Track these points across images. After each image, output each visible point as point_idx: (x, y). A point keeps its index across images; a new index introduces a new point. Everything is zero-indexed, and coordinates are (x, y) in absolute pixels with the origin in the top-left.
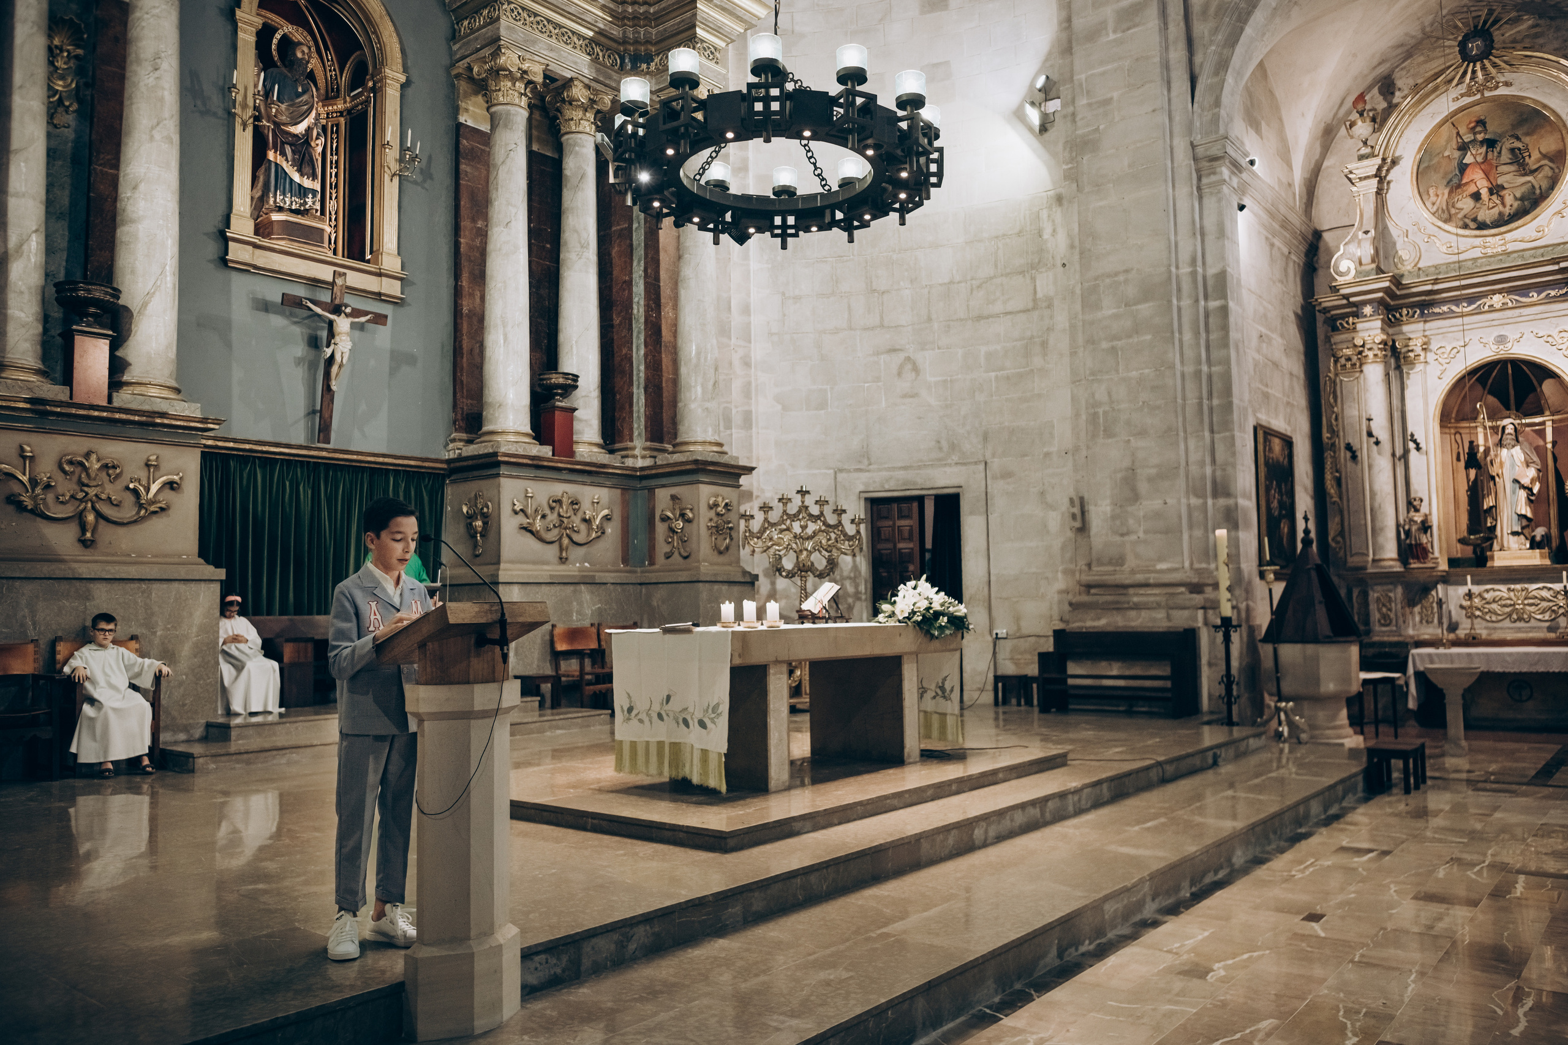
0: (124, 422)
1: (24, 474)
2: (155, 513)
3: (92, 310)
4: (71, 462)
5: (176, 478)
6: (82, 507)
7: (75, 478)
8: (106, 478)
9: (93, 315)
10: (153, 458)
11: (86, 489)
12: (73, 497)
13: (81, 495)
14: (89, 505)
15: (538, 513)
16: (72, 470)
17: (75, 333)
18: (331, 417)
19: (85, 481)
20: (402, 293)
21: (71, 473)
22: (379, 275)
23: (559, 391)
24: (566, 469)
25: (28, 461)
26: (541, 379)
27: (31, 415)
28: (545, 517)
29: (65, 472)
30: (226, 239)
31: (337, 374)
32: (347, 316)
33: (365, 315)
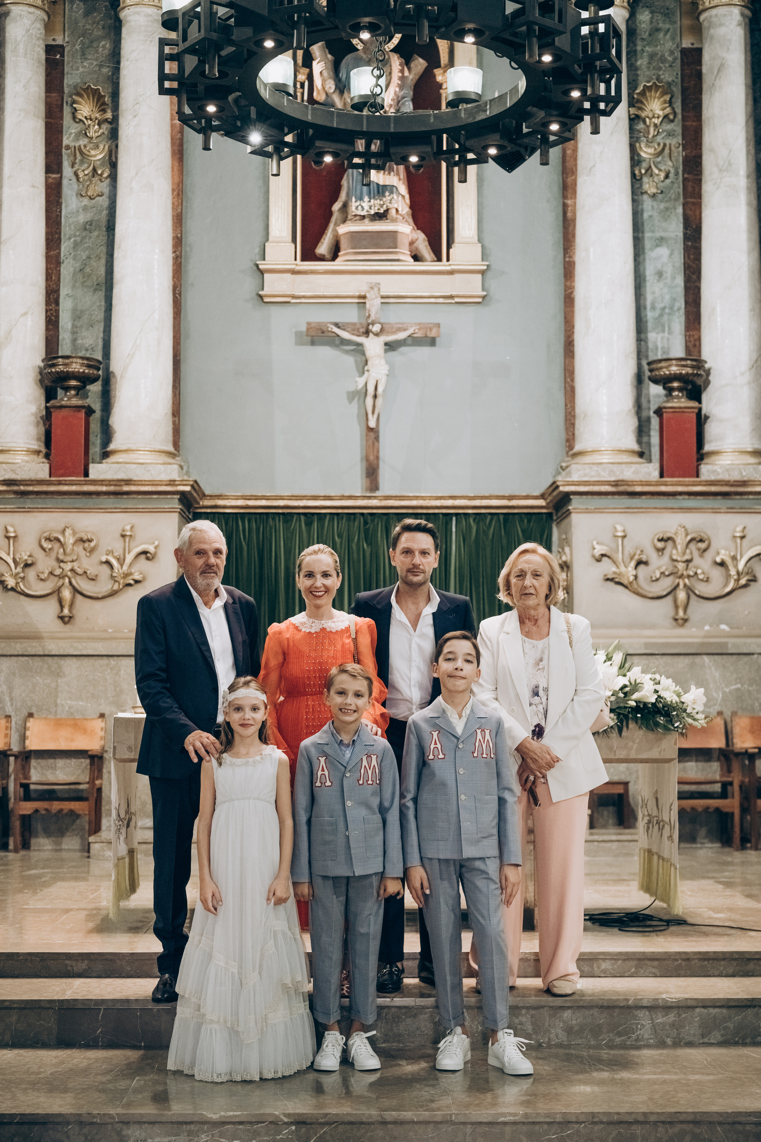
0: (98, 494)
1: (9, 554)
2: (129, 585)
3: (73, 383)
4: (48, 539)
5: (151, 549)
6: (60, 583)
7: (53, 555)
8: (82, 553)
9: (74, 388)
10: (128, 527)
11: (62, 564)
12: (51, 573)
13: (58, 572)
14: (67, 580)
15: (632, 558)
16: (50, 546)
17: (52, 410)
18: (378, 458)
19: (61, 557)
20: (483, 289)
21: (50, 549)
22: (451, 273)
23: (676, 384)
24: (681, 493)
25: (11, 541)
26: (651, 371)
27: (13, 496)
28: (646, 563)
29: (44, 549)
30: (262, 272)
31: (374, 406)
32: (377, 335)
33: (405, 330)
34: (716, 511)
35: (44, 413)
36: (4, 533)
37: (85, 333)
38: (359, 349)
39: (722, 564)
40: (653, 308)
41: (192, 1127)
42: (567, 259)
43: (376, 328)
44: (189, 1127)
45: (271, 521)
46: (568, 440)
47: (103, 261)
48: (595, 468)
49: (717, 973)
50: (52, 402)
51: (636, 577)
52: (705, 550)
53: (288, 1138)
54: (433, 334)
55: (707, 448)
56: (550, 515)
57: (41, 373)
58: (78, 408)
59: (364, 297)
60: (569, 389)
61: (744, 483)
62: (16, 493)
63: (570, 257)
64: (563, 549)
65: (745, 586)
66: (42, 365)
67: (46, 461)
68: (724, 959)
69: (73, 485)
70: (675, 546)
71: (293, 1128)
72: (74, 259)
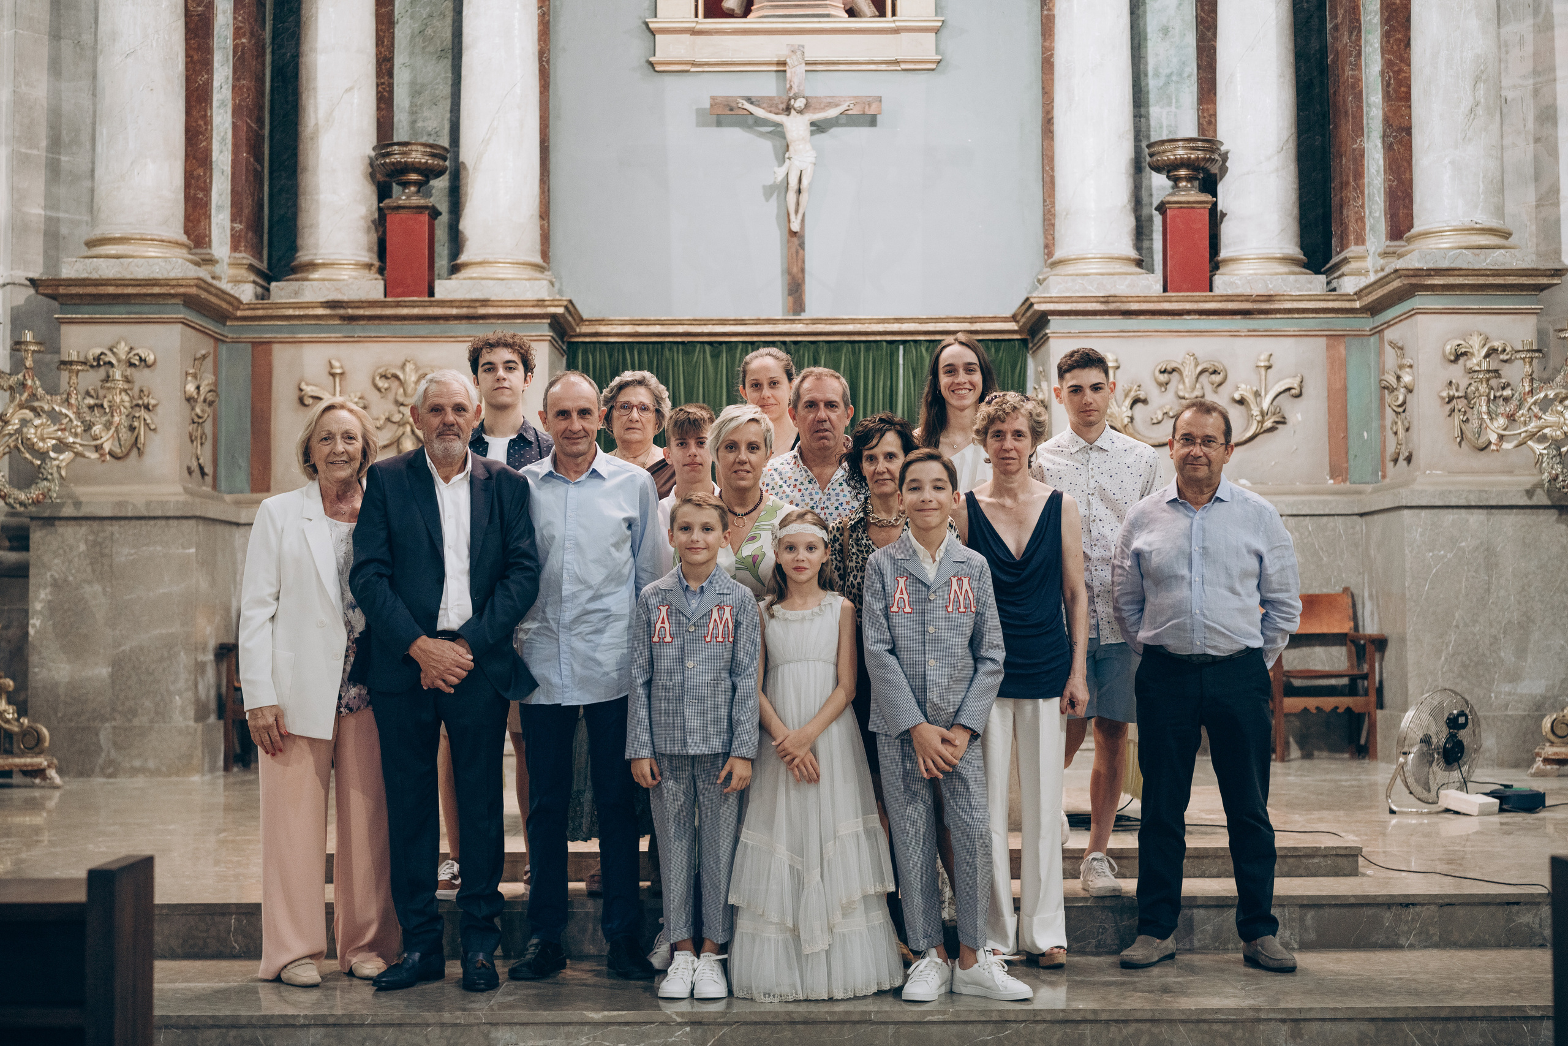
0: (447, 318)
3: (414, 177)
4: (384, 376)
6: (400, 432)
7: (391, 396)
9: (415, 183)
11: (402, 408)
12: (388, 420)
13: (397, 418)
14: (408, 428)
15: (1126, 396)
16: (386, 385)
17: (387, 212)
18: (803, 270)
19: (401, 399)
20: (937, 52)
21: (386, 389)
22: (896, 31)
23: (1183, 172)
24: (1189, 312)
25: (337, 380)
26: (1151, 155)
27: (338, 322)
28: (1145, 401)
29: (379, 390)
30: (653, 33)
31: (798, 204)
32: (800, 112)
33: (837, 105)
34: (1234, 334)
35: (376, 216)
36: (328, 368)
37: (426, 113)
38: (778, 133)
39: (1241, 402)
40: (1157, 75)
41: (571, 1028)
42: (1045, 12)
43: (799, 103)
44: (566, 1029)
45: (667, 353)
46: (1046, 246)
47: (449, 20)
48: (1079, 280)
49: (1198, 873)
50: (387, 201)
51: (1132, 419)
52: (1220, 385)
53: (681, 1041)
54: (872, 111)
55: (1223, 254)
56: (1024, 342)
57: (371, 165)
58: (420, 209)
59: (784, 64)
60: (1048, 179)
61: (1269, 298)
62: (343, 318)
63: (1049, 9)
64: (1040, 386)
65: (1272, 429)
66: (373, 154)
67: (379, 277)
68: (1207, 857)
69: (414, 307)
70: (1182, 380)
71: (688, 1029)
72: (412, 17)
